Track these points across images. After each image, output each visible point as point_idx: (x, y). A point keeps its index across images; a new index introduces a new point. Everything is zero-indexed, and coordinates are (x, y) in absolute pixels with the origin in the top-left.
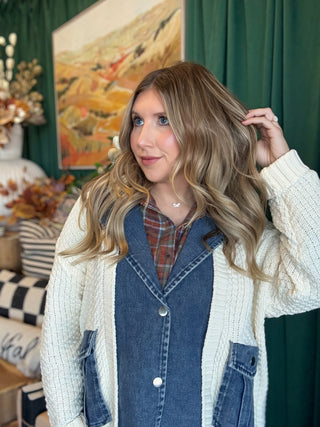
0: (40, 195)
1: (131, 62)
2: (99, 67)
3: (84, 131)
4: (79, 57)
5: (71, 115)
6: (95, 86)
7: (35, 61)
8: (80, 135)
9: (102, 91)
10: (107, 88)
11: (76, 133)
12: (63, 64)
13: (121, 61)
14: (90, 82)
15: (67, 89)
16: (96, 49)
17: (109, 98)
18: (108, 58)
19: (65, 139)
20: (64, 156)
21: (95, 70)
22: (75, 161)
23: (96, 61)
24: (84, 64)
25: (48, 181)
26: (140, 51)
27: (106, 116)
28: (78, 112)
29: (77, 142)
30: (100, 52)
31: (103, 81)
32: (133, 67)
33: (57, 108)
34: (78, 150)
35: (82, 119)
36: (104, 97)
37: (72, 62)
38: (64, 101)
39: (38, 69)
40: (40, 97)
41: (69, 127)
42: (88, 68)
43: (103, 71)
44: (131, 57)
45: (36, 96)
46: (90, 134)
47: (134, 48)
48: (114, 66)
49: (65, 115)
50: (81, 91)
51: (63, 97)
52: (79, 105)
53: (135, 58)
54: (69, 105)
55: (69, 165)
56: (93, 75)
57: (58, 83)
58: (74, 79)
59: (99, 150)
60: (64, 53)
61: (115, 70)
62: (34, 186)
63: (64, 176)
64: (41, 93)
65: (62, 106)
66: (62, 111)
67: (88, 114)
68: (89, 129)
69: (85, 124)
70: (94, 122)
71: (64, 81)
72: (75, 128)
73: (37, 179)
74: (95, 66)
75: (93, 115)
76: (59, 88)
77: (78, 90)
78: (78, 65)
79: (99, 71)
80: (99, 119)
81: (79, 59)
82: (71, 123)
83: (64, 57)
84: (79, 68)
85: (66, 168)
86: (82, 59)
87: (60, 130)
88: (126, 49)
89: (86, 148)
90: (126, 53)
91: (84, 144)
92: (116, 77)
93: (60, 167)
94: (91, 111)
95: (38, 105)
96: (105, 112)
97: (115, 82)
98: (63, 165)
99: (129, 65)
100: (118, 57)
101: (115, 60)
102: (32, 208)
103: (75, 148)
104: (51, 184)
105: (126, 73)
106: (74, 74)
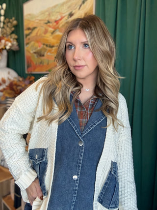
0: (17, 85)
1: (66, 20)
2: (49, 22)
3: (40, 54)
4: (38, 17)
5: (33, 46)
6: (46, 32)
7: (13, 18)
8: (37, 56)
9: (50, 34)
10: (53, 33)
11: (35, 55)
12: (28, 20)
13: (60, 20)
14: (43, 29)
15: (31, 33)
16: (47, 13)
17: (53, 38)
18: (53, 18)
19: (29, 58)
20: (28, 67)
21: (46, 23)
22: (34, 69)
23: (47, 19)
24: (40, 20)
25: (21, 79)
26: (71, 15)
27: (52, 47)
28: (37, 45)
29: (36, 60)
30: (49, 15)
31: (51, 29)
32: (67, 23)
33: (25, 43)
34: (36, 64)
35: (39, 48)
36: (51, 37)
37: (34, 20)
38: (29, 39)
39: (15, 22)
40: (16, 37)
41: (32, 52)
42: (42, 22)
43: (51, 24)
44: (66, 17)
45: (14, 36)
46: (43, 56)
47: (68, 13)
48: (57, 22)
49: (29, 46)
50: (38, 34)
51: (28, 37)
52: (37, 41)
53: (68, 18)
54: (32, 41)
55: (31, 71)
56: (45, 26)
57: (26, 30)
58: (34, 28)
59: (48, 64)
60: (30, 15)
61: (57, 24)
62: (14, 81)
63: (29, 77)
64: (16, 34)
65: (28, 41)
66: (28, 44)
67: (42, 46)
68: (42, 53)
69: (40, 51)
70: (45, 50)
71: (29, 29)
72: (35, 53)
73: (15, 78)
74: (46, 22)
75: (45, 47)
76: (26, 32)
77: (37, 33)
78: (37, 21)
79: (48, 24)
80: (48, 48)
81: (37, 18)
82: (32, 50)
83: (29, 16)
84: (37, 23)
85: (30, 73)
86: (39, 18)
87: (26, 54)
88: (64, 13)
89: (41, 63)
90: (63, 15)
91: (40, 61)
92: (58, 28)
93: (26, 72)
94: (44, 44)
95: (15, 41)
96: (51, 45)
97: (58, 30)
98: (28, 71)
99: (65, 21)
100: (59, 17)
101: (57, 19)
102: (13, 92)
103: (35, 63)
104: (23, 80)
105: (63, 26)
106: (35, 25)
